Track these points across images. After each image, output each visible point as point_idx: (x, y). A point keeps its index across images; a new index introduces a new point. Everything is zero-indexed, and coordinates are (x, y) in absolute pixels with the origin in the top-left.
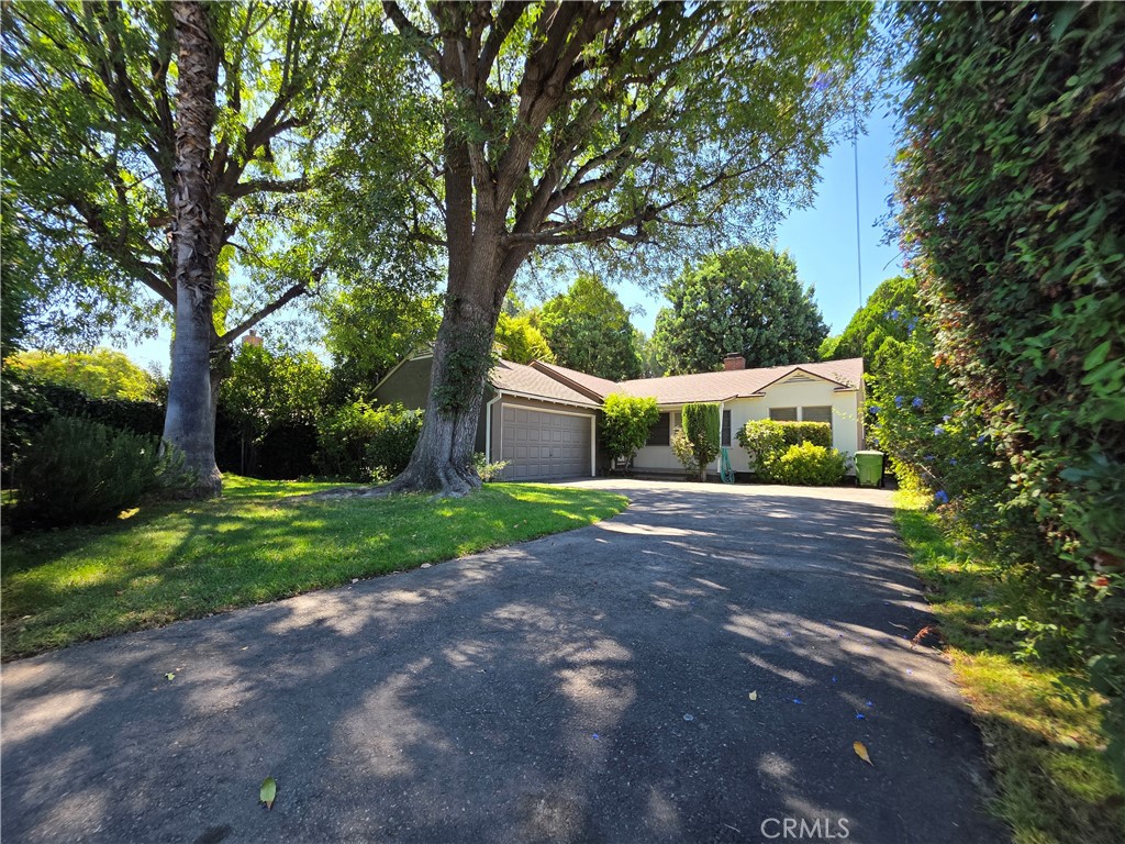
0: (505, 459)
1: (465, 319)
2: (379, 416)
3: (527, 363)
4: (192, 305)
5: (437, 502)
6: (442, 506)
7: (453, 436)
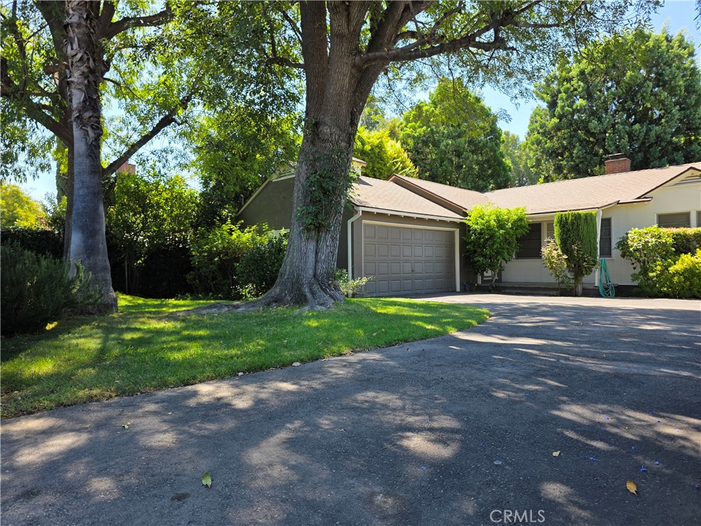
0: (367, 275)
1: (324, 141)
2: (246, 236)
3: (387, 178)
4: (87, 144)
5: (304, 314)
6: (309, 318)
7: (317, 253)
